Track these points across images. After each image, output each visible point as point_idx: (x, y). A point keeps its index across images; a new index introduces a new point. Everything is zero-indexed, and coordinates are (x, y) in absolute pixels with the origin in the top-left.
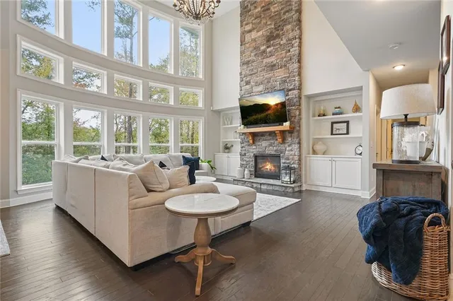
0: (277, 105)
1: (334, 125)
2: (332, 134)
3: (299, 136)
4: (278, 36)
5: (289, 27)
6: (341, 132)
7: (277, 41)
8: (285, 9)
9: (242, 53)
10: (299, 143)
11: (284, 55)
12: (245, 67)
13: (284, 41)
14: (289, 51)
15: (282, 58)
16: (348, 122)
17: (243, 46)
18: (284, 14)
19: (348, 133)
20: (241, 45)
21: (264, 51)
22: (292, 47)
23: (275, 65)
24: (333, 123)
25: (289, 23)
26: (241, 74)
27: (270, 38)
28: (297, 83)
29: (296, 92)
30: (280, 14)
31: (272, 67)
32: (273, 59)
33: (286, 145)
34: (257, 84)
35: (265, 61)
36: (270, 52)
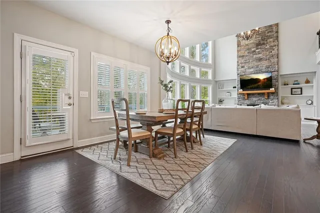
0: (264, 79)
1: (293, 90)
2: (292, 94)
3: (277, 95)
4: (264, 44)
5: (271, 40)
6: (297, 93)
7: (263, 46)
8: (268, 31)
9: (238, 51)
10: (278, 99)
11: (268, 54)
12: (241, 58)
13: (268, 47)
14: (271, 52)
15: (267, 55)
16: (301, 88)
17: (239, 47)
18: (268, 33)
19: (301, 94)
20: (238, 47)
21: (254, 51)
22: (274, 50)
23: (262, 59)
24: (292, 89)
25: (272, 38)
26: (238, 62)
27: (258, 45)
28: (277, 68)
29: (276, 73)
30: (265, 33)
31: (260, 60)
32: (260, 55)
33: (269, 100)
34: (249, 68)
35: (254, 56)
36: (258, 52)
